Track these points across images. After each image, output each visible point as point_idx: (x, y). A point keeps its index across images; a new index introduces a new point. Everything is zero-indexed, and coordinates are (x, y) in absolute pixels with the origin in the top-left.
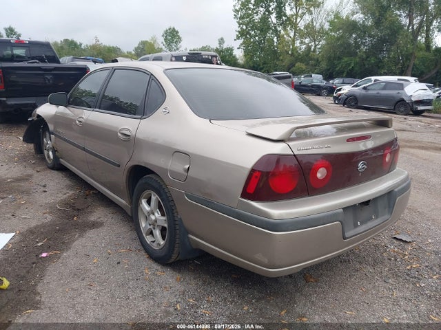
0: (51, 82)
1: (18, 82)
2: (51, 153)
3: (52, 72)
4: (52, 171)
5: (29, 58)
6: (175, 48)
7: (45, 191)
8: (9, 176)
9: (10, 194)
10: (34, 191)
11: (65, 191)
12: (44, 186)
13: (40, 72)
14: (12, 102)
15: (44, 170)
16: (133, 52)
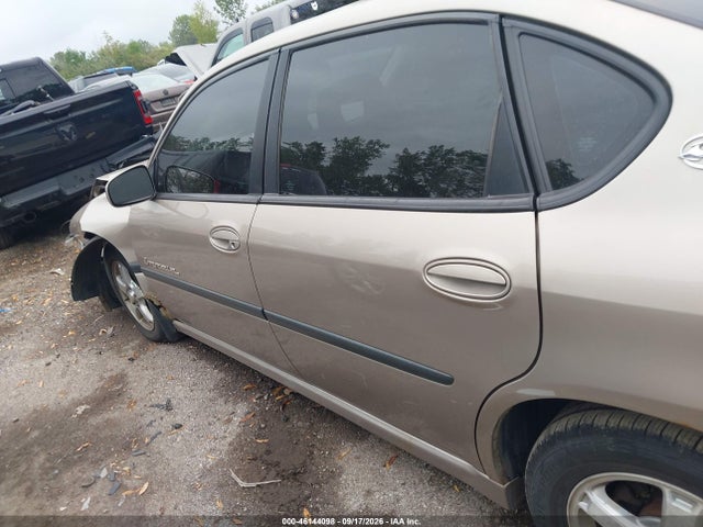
0: (74, 136)
1: (11, 156)
2: (144, 309)
3: (70, 115)
4: (163, 348)
5: (13, 101)
6: (239, 12)
7: (178, 427)
8: (75, 395)
9: (97, 463)
10: (152, 431)
11: (223, 407)
12: (168, 407)
13: (46, 123)
14: (14, 201)
15: (141, 349)
16: (170, 42)
